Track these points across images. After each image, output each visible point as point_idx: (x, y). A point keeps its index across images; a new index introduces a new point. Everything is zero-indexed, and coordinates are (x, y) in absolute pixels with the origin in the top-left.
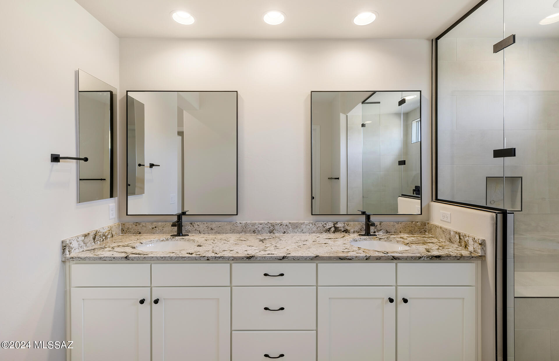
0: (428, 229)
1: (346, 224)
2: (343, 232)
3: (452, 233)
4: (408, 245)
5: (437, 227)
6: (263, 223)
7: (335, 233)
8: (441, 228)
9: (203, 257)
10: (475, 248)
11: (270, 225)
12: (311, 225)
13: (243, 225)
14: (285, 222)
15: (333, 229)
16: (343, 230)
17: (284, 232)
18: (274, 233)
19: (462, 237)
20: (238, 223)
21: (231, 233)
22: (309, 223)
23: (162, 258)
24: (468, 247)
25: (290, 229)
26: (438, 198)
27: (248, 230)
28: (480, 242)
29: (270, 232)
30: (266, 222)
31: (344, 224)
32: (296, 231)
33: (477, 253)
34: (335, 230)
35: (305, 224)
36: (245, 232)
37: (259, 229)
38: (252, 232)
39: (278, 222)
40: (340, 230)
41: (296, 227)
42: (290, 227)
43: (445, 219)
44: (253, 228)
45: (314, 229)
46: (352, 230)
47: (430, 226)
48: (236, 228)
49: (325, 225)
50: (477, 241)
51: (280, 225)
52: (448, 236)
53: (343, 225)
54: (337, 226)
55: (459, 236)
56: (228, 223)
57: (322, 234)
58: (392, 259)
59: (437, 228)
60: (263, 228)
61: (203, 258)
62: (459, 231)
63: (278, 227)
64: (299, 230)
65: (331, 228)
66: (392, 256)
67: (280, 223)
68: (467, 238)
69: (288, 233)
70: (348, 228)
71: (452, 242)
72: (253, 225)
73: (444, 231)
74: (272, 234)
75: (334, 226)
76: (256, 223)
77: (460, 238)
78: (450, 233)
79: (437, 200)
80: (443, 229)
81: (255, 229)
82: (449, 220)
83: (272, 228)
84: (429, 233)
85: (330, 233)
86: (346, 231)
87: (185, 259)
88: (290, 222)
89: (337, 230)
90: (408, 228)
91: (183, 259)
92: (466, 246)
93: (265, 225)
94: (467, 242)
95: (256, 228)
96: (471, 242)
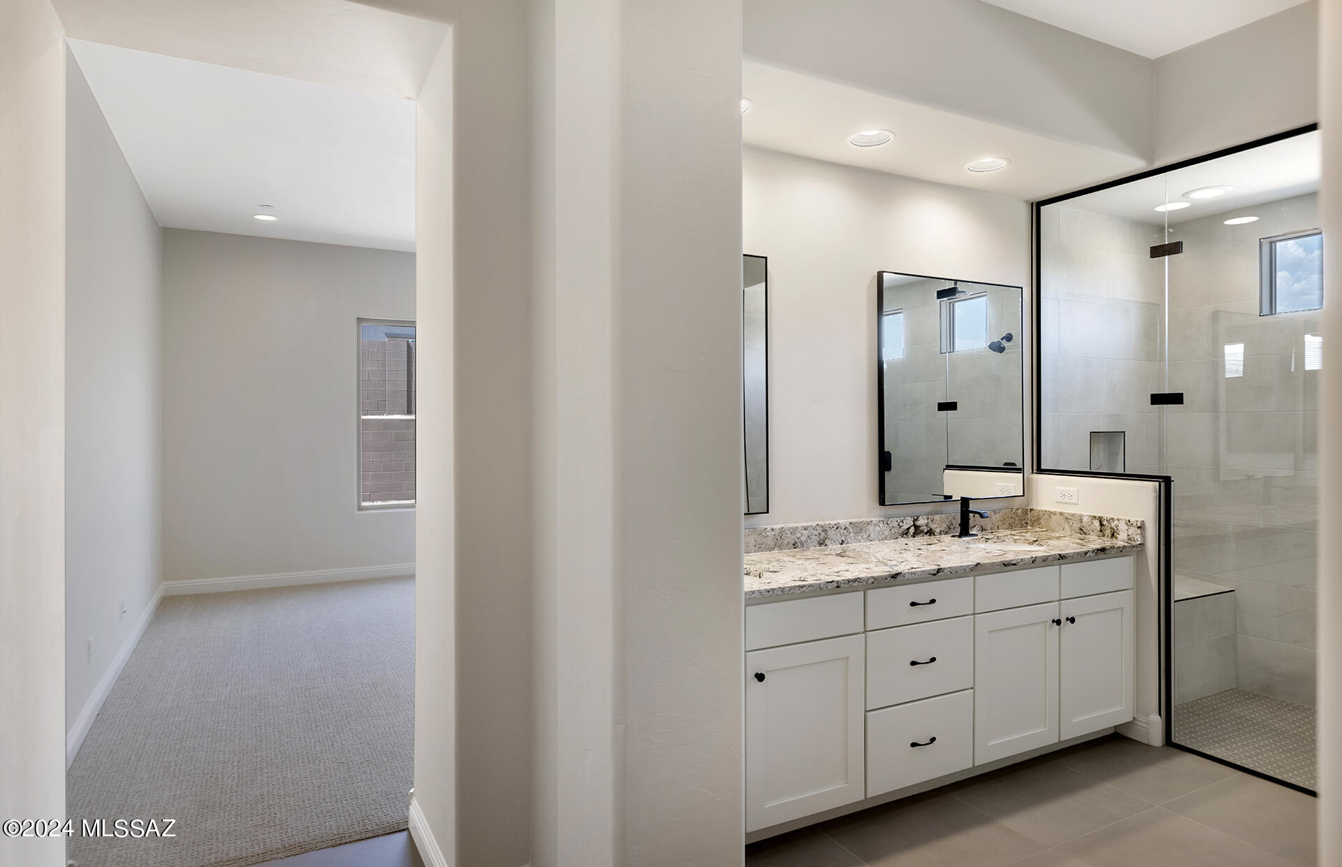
0: (1031, 520)
1: (930, 520)
2: (926, 533)
3: (1085, 519)
4: (1037, 543)
5: (1050, 514)
6: (809, 526)
7: (914, 537)
8: (1061, 514)
9: (831, 582)
10: (1130, 534)
11: (820, 530)
12: (881, 525)
13: (778, 531)
14: (843, 522)
15: (912, 530)
16: (926, 531)
17: (842, 541)
18: (826, 545)
19: (1105, 523)
20: (769, 529)
21: (756, 552)
22: (879, 521)
23: (769, 591)
24: (1118, 536)
25: (851, 535)
26: (1043, 467)
27: (786, 542)
28: (1139, 525)
29: (820, 544)
30: (814, 524)
31: (928, 519)
32: (860, 538)
33: (1134, 541)
34: (916, 531)
35: (873, 523)
36: (780, 548)
37: (803, 539)
38: (791, 545)
39: (833, 522)
40: (922, 531)
41: (859, 529)
42: (851, 530)
43: (1066, 500)
44: (792, 539)
45: (886, 533)
46: (938, 530)
47: (1035, 515)
48: (764, 540)
49: (901, 524)
50: (1135, 524)
51: (835, 528)
52: (1076, 526)
53: (927, 521)
54: (918, 523)
55: (1101, 522)
56: (751, 530)
57: (897, 540)
58: (1059, 559)
59: (1052, 515)
60: (808, 537)
61: (830, 584)
62: (1098, 515)
63: (833, 532)
64: (865, 537)
65: (909, 528)
66: (1060, 555)
67: (835, 525)
68: (1116, 522)
69: (847, 543)
70: (933, 526)
71: (1085, 534)
72: (794, 531)
73: (1067, 518)
74: (823, 547)
75: (914, 525)
76: (797, 528)
77: (1101, 525)
78: (1082, 520)
79: (1041, 471)
80: (1066, 516)
81: (797, 540)
82: (1074, 500)
83: (823, 534)
84: (1032, 526)
85: (908, 538)
86: (930, 532)
87: (805, 588)
88: (852, 521)
89: (918, 531)
90: (1007, 519)
91: (801, 589)
92: (1113, 535)
93: (812, 531)
94: (1115, 528)
95: (799, 538)
96: (1122, 527)
